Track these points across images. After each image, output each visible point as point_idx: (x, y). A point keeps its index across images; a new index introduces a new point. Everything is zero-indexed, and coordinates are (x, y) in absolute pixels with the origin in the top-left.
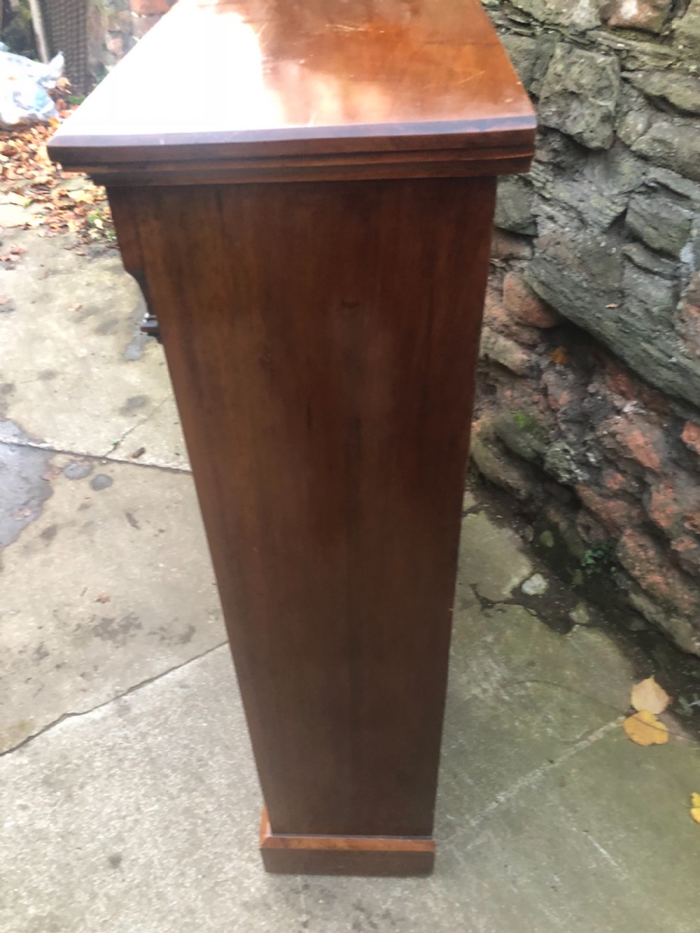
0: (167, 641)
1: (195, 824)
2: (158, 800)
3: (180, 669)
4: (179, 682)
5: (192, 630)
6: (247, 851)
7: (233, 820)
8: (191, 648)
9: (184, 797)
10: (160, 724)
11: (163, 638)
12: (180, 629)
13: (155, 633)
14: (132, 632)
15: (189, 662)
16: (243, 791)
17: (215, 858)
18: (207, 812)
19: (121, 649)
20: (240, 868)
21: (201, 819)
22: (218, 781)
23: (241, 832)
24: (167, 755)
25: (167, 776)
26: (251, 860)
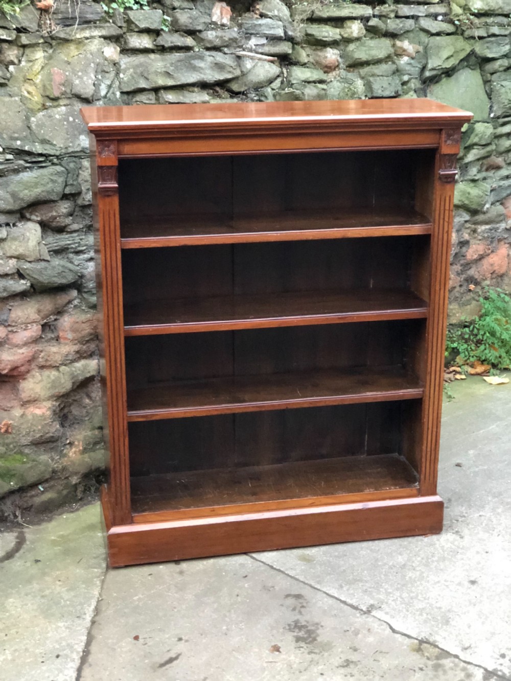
0: (305, 605)
3: (328, 591)
4: (339, 589)
5: (289, 595)
8: (306, 591)
12: (290, 601)
13: (300, 612)
14: (303, 624)
15: (319, 589)
16: (401, 549)
18: (422, 559)
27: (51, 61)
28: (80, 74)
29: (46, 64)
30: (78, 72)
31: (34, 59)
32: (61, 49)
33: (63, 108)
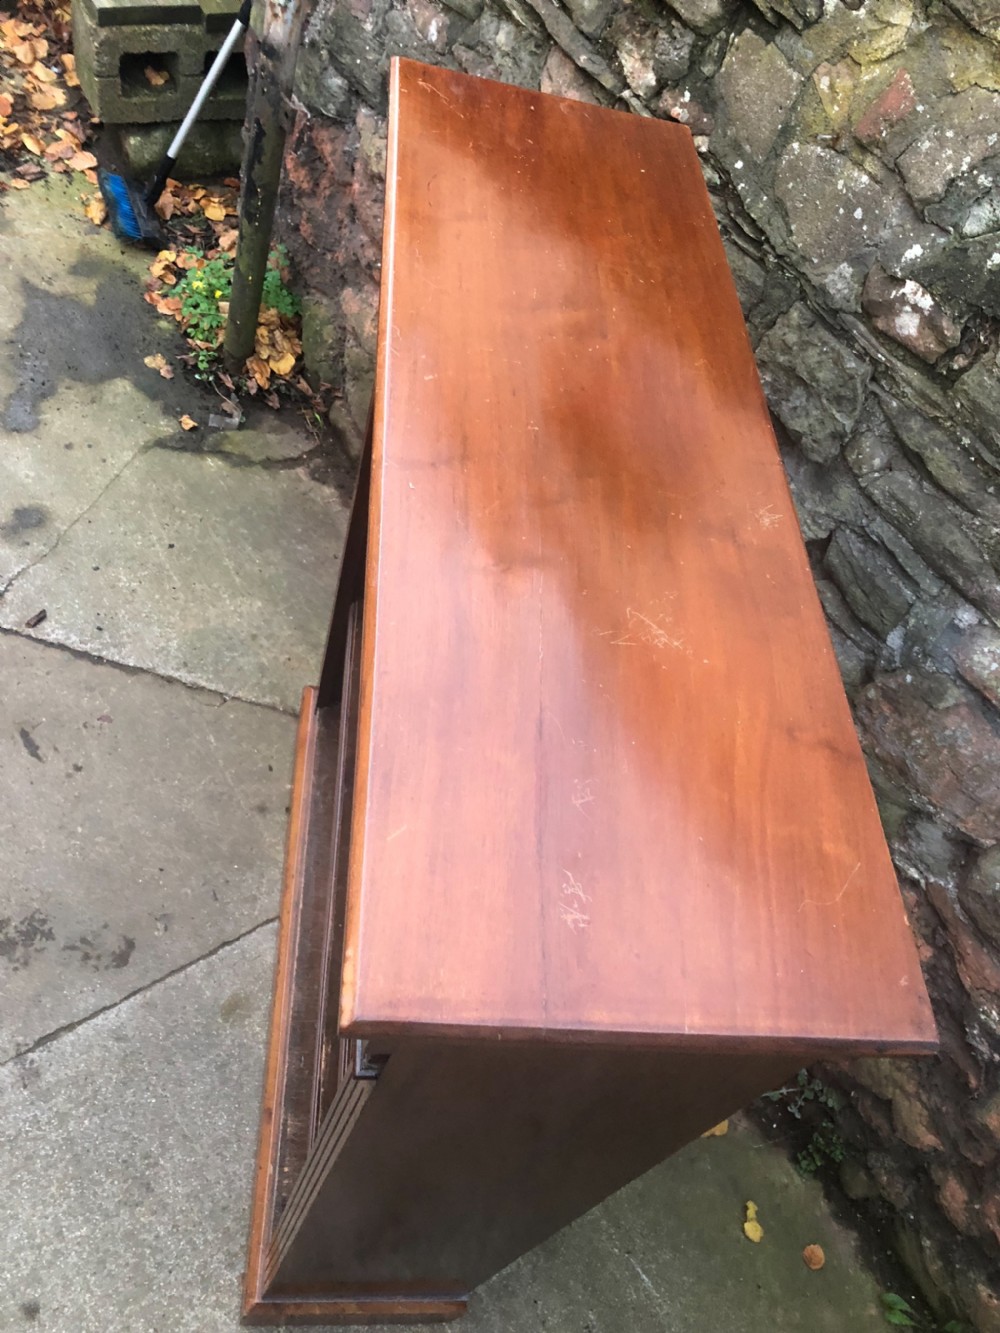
0: (92, 962)
1: (142, 1256)
2: (87, 1221)
3: (115, 1010)
4: (114, 1031)
5: (131, 945)
6: (213, 1293)
7: (195, 1249)
8: (130, 975)
9: (124, 1213)
10: (86, 1100)
11: (87, 957)
12: (112, 943)
13: (73, 948)
14: (38, 943)
15: (126, 998)
17: (170, 1305)
18: (157, 1237)
19: (23, 973)
20: (204, 1317)
21: (150, 1247)
22: (173, 1189)
23: (205, 1265)
24: (96, 1149)
25: (100, 1183)
26: (218, 1305)
27: (913, 53)
28: (950, 134)
29: (902, 51)
30: (951, 127)
31: (886, 18)
32: (955, 41)
33: (865, 179)
